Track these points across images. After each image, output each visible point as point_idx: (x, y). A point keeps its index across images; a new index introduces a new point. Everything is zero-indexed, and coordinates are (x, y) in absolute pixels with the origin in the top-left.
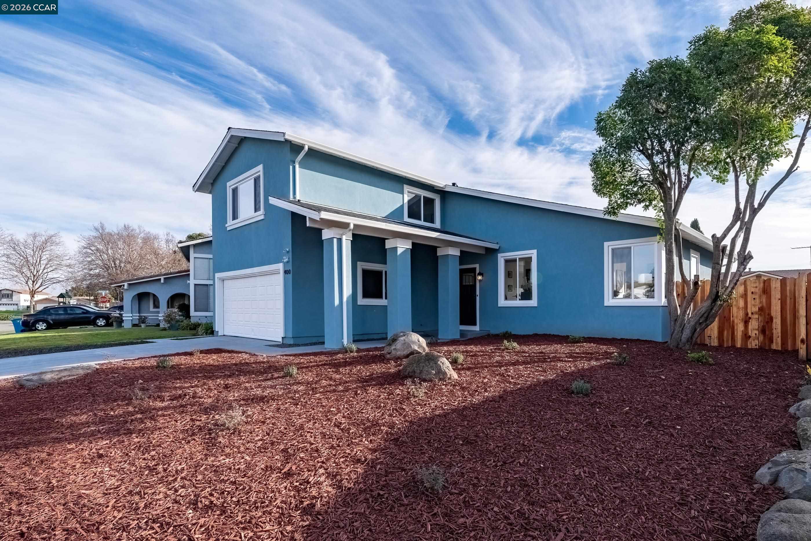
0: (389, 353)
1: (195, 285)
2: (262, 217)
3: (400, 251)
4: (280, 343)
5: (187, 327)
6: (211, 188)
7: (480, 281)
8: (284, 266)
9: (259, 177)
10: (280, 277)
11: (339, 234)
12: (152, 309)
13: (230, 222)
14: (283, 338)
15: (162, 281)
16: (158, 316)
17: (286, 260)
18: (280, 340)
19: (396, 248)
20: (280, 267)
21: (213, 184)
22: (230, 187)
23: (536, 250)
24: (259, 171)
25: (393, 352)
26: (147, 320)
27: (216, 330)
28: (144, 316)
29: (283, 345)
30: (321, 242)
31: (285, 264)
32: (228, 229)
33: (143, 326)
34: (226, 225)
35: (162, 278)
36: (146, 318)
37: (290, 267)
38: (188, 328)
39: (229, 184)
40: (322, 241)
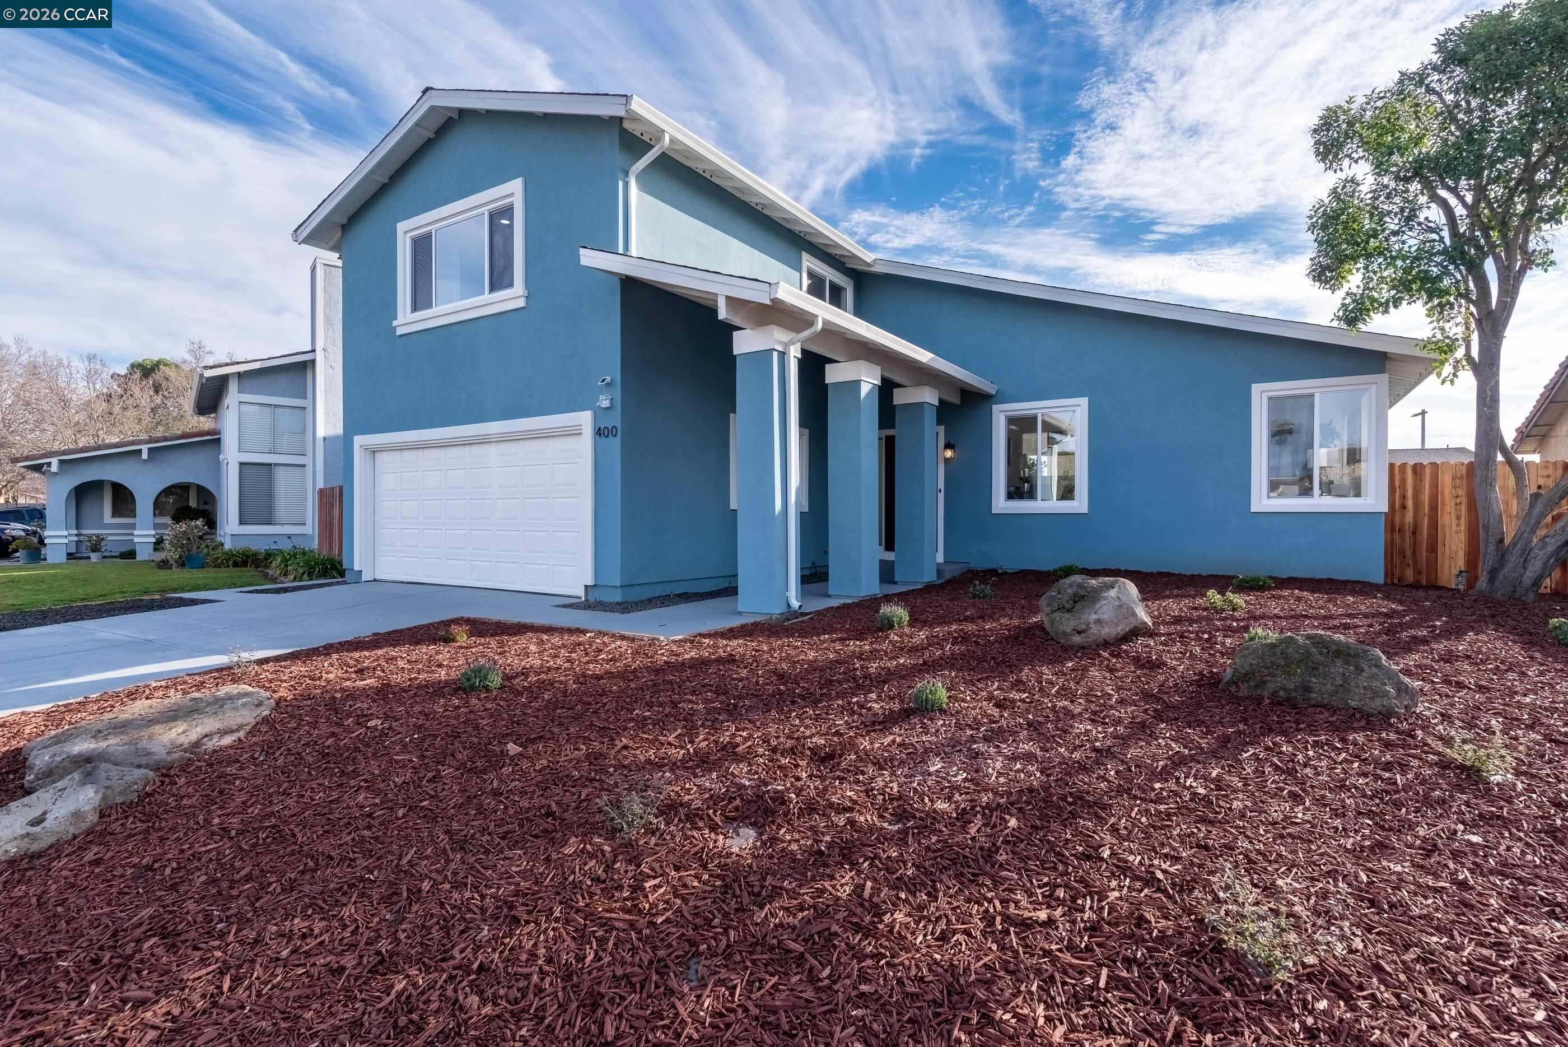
0: (1079, 633)
1: (241, 464)
2: (521, 303)
3: (865, 389)
4: (578, 600)
5: (227, 560)
6: (340, 234)
7: (947, 460)
8: (595, 419)
9: (508, 211)
10: (585, 444)
11: (780, 342)
12: (108, 518)
13: (405, 316)
14: (586, 586)
15: (145, 456)
16: (132, 534)
17: (605, 403)
18: (581, 593)
19: (858, 383)
20: (585, 419)
21: (345, 228)
22: (405, 232)
23: (1087, 399)
24: (512, 195)
25: (1094, 629)
26: (103, 543)
27: (356, 568)
28: (97, 536)
29: (587, 605)
30: (728, 361)
31: (599, 413)
32: (399, 332)
33: (94, 557)
34: (395, 323)
35: (145, 448)
36: (100, 539)
37: (615, 420)
38: (231, 563)
39: (401, 227)
40: (734, 358)
